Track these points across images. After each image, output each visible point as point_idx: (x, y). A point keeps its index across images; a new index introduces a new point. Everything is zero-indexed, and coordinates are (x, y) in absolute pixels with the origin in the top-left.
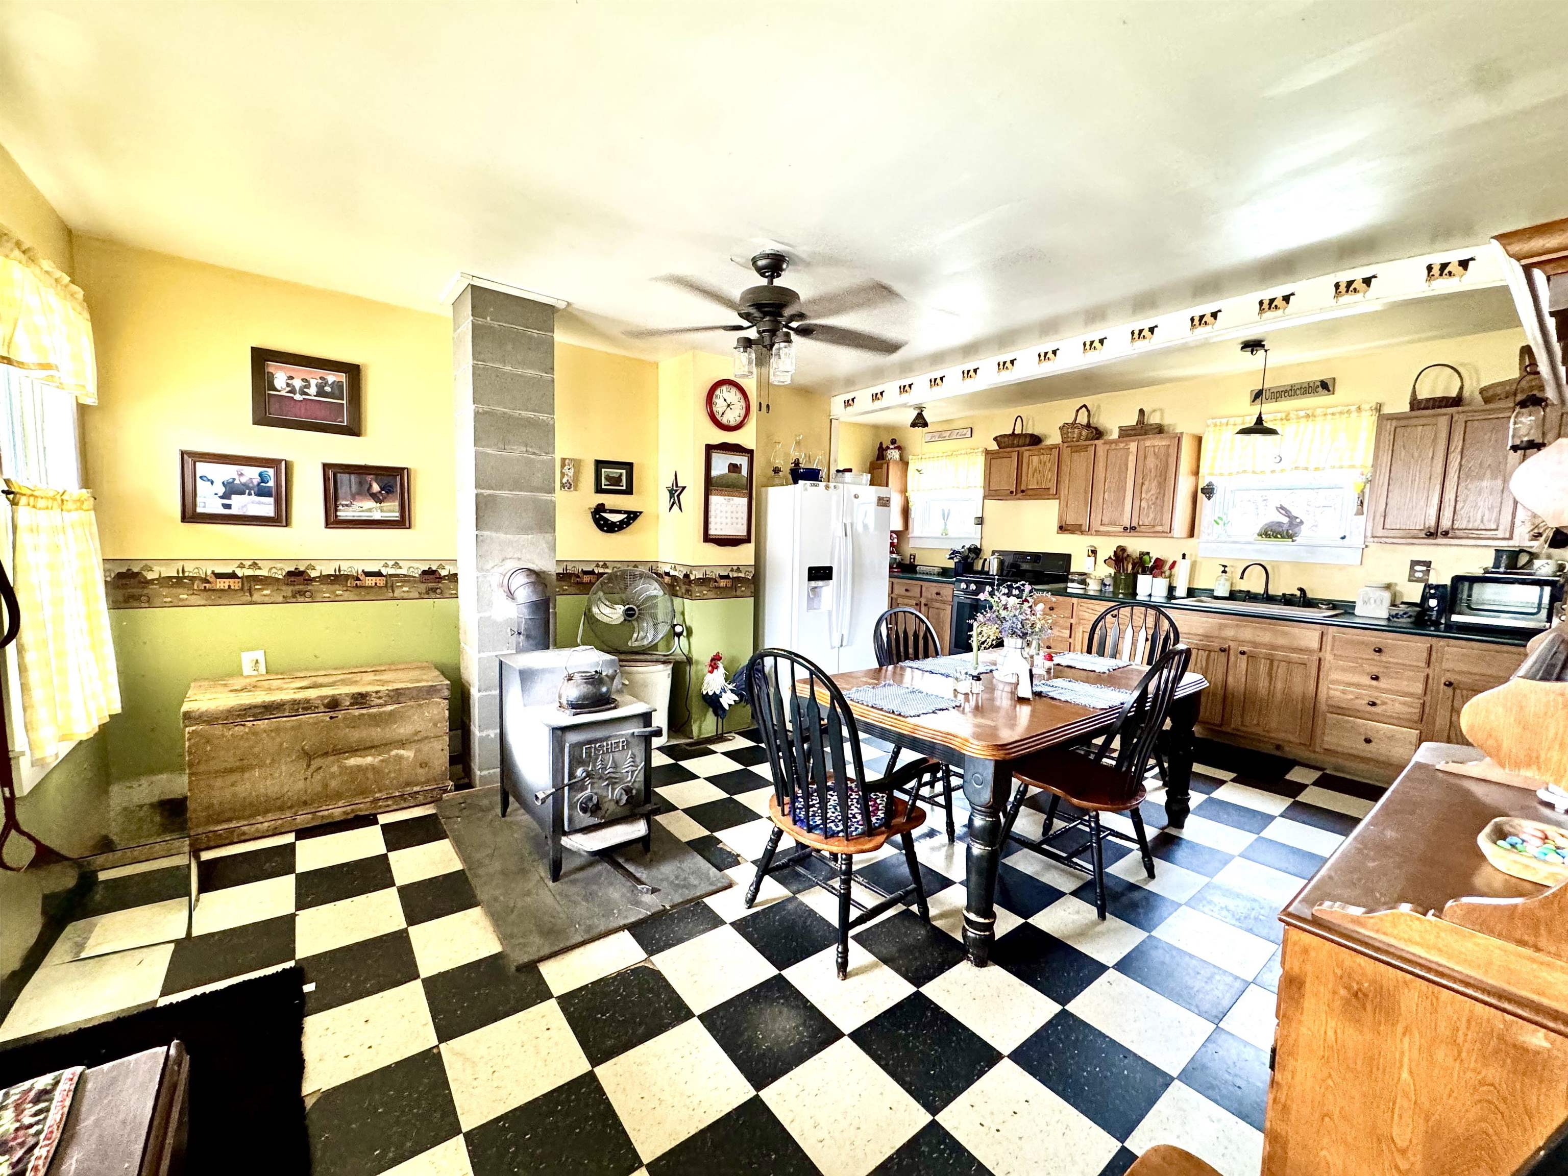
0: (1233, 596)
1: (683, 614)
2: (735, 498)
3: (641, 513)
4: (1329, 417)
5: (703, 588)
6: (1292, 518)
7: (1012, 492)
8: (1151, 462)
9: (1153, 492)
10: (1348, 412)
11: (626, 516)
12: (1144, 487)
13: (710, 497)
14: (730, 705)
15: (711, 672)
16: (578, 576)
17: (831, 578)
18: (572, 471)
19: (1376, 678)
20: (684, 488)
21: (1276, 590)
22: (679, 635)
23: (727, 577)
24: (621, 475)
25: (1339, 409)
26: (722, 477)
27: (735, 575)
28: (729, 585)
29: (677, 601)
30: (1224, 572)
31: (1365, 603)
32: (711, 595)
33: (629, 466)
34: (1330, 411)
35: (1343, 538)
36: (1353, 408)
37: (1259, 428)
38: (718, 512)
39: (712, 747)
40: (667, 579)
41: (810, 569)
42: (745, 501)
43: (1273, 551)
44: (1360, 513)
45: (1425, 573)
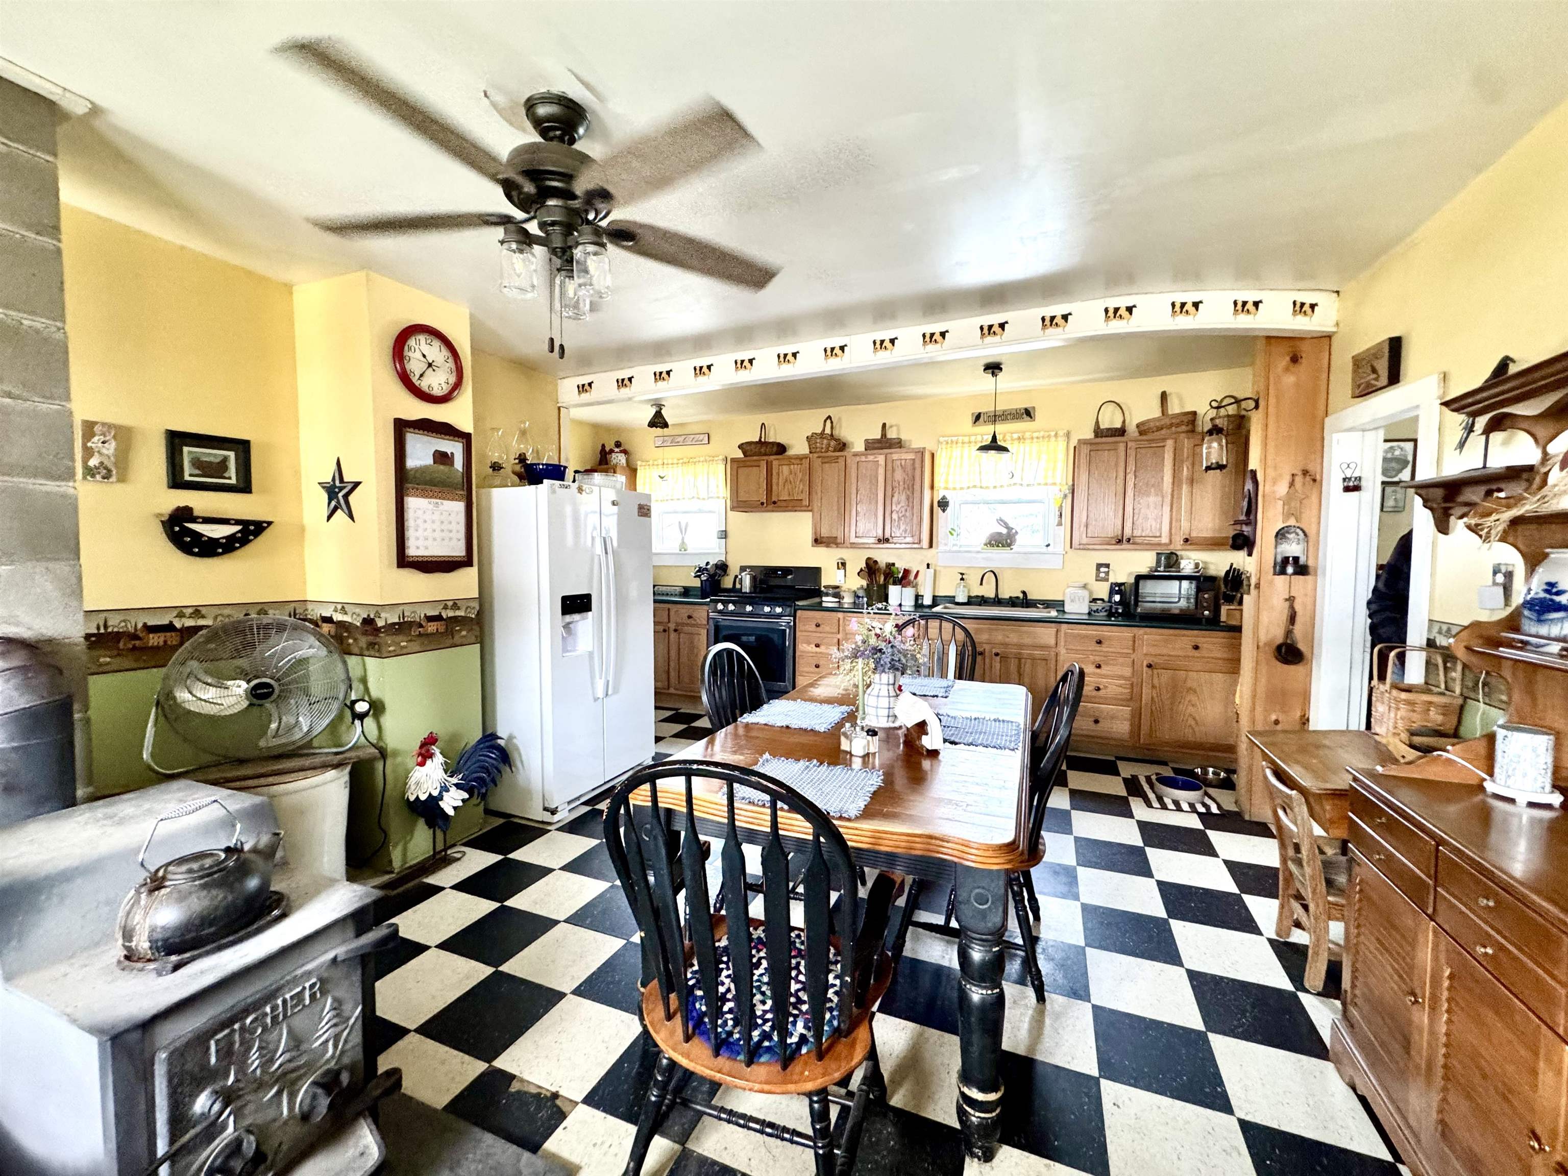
0: (972, 601)
1: (364, 681)
2: (445, 502)
3: (270, 523)
4: (1035, 440)
5: (400, 638)
6: (1009, 529)
7: (762, 504)
8: (899, 475)
9: (902, 504)
10: (1049, 436)
11: (239, 528)
12: (895, 499)
13: (406, 498)
14: (455, 808)
15: (422, 764)
16: (134, 636)
17: (590, 610)
18: (112, 446)
19: (1099, 667)
20: (357, 484)
21: (1005, 594)
22: (361, 717)
23: (438, 618)
24: (225, 460)
25: (1042, 434)
26: (423, 470)
27: (451, 614)
28: (442, 629)
29: (353, 661)
30: (962, 579)
31: (1072, 601)
32: (413, 647)
33: (242, 447)
34: (1035, 435)
35: (1048, 545)
36: (1053, 434)
37: (994, 446)
38: (420, 522)
39: (432, 880)
40: (326, 628)
41: (564, 599)
42: (460, 506)
43: (999, 558)
44: (1060, 524)
45: (1107, 573)
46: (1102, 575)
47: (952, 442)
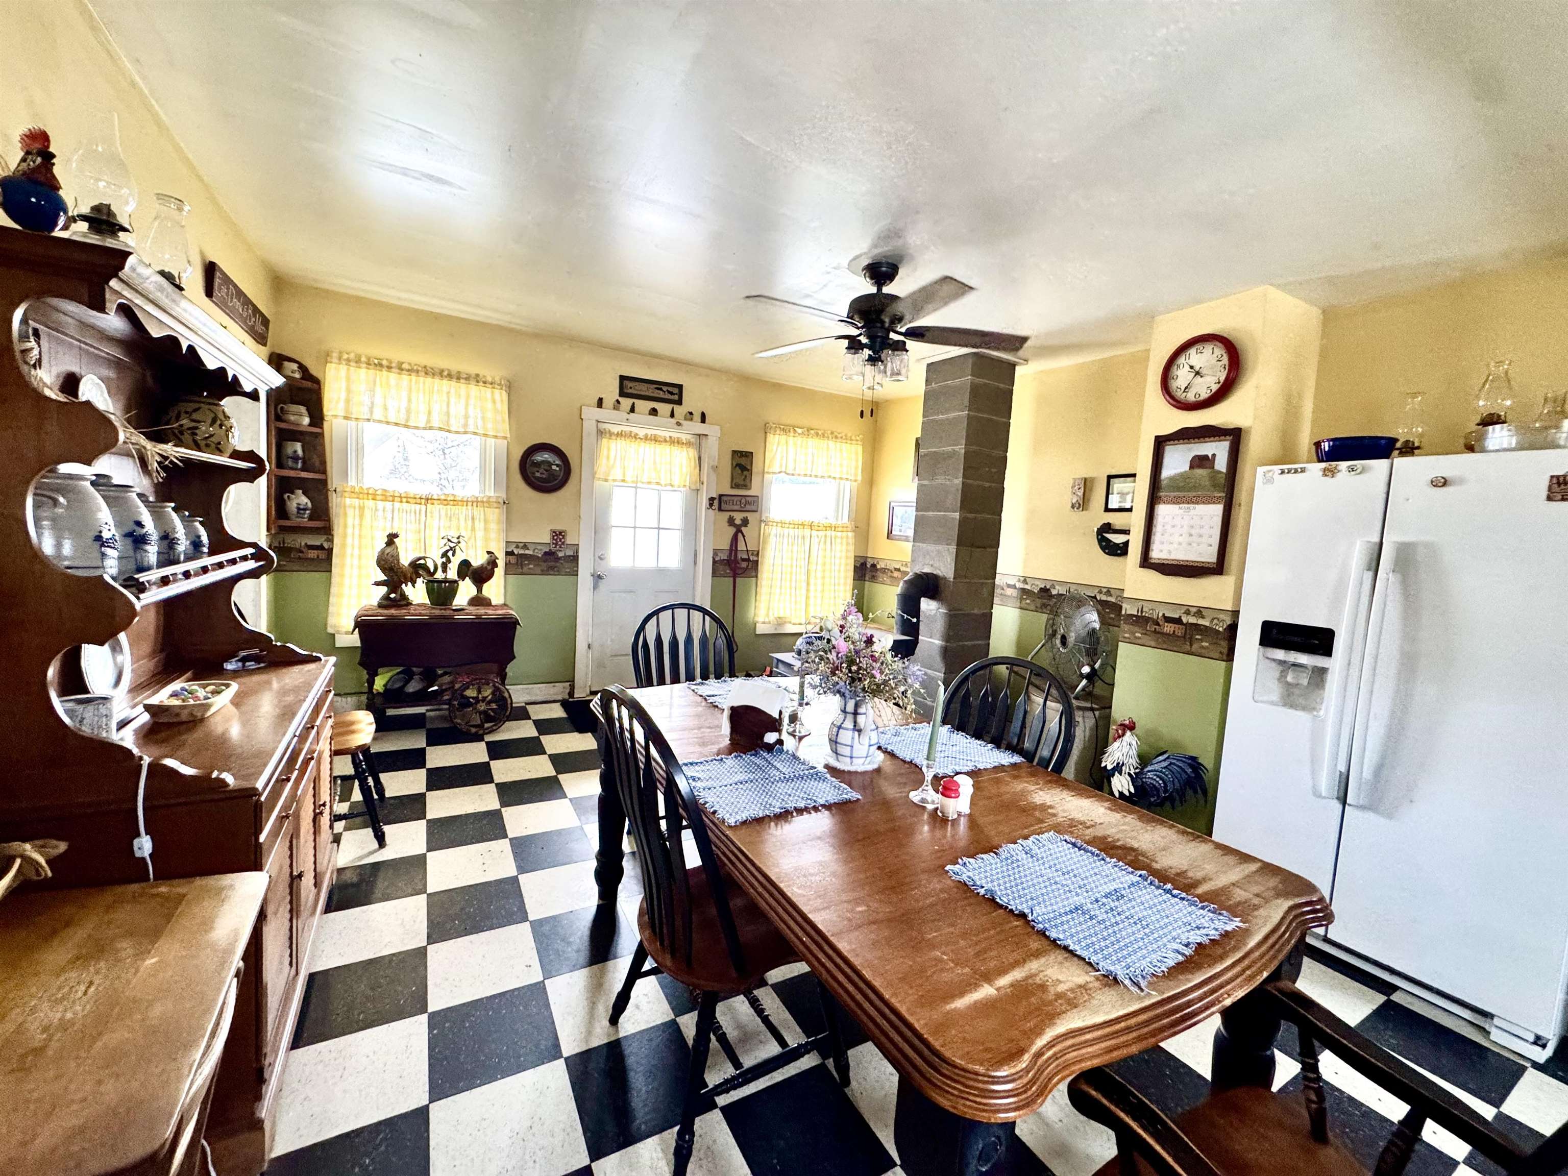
5: (1136, 629)
13: (1157, 506)
15: (1115, 740)
17: (1328, 653)
18: (1082, 490)
23: (1178, 621)
26: (1179, 476)
27: (1192, 620)
28: (1179, 633)
32: (1146, 640)
38: (1168, 527)
41: (1265, 626)
42: (1218, 510)
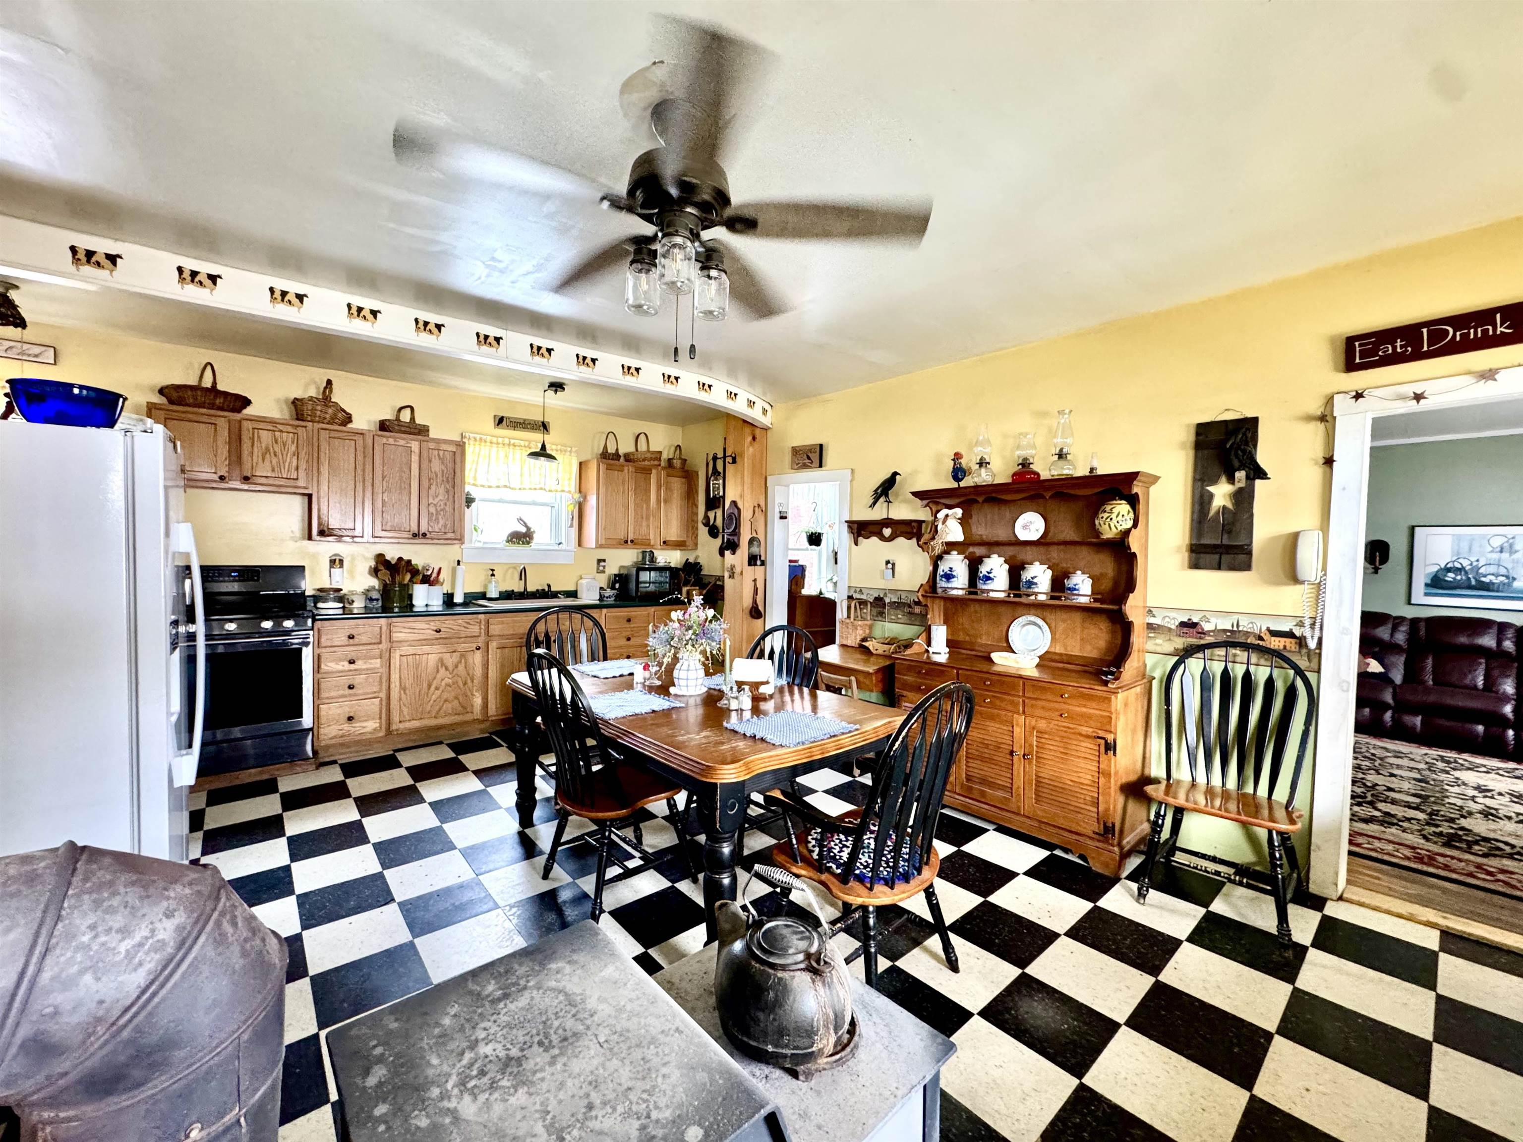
0: (507, 595)
6: (528, 529)
7: (224, 480)
8: (436, 466)
9: (440, 497)
10: (565, 451)
12: (432, 492)
19: (629, 639)
21: (531, 588)
25: (559, 447)
35: (560, 544)
36: (569, 449)
37: (542, 453)
43: (521, 555)
44: (571, 526)
45: (604, 567)
46: (601, 568)
47: (481, 439)
